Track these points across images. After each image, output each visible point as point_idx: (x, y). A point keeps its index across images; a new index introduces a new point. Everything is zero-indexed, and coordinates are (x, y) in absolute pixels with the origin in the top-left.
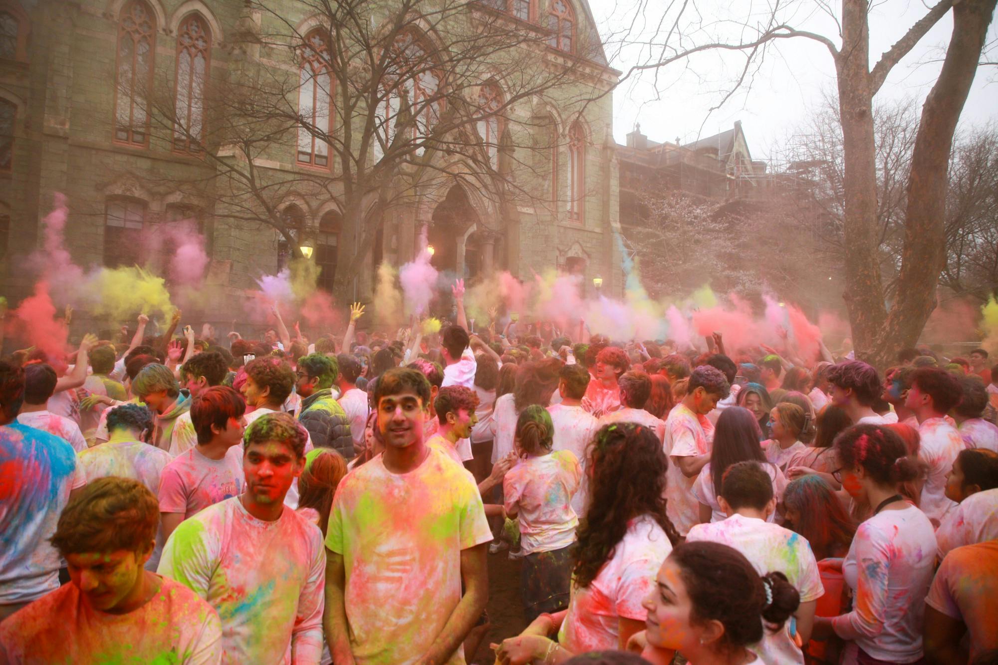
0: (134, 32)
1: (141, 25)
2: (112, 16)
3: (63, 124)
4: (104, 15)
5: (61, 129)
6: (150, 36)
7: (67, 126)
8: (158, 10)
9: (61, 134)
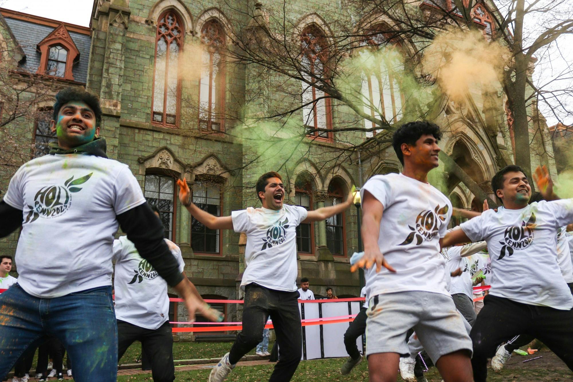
0: (167, 35)
1: (172, 30)
2: (152, 22)
3: (115, 105)
4: (147, 22)
5: (115, 109)
6: (179, 38)
7: (119, 107)
8: (186, 18)
9: (115, 114)
